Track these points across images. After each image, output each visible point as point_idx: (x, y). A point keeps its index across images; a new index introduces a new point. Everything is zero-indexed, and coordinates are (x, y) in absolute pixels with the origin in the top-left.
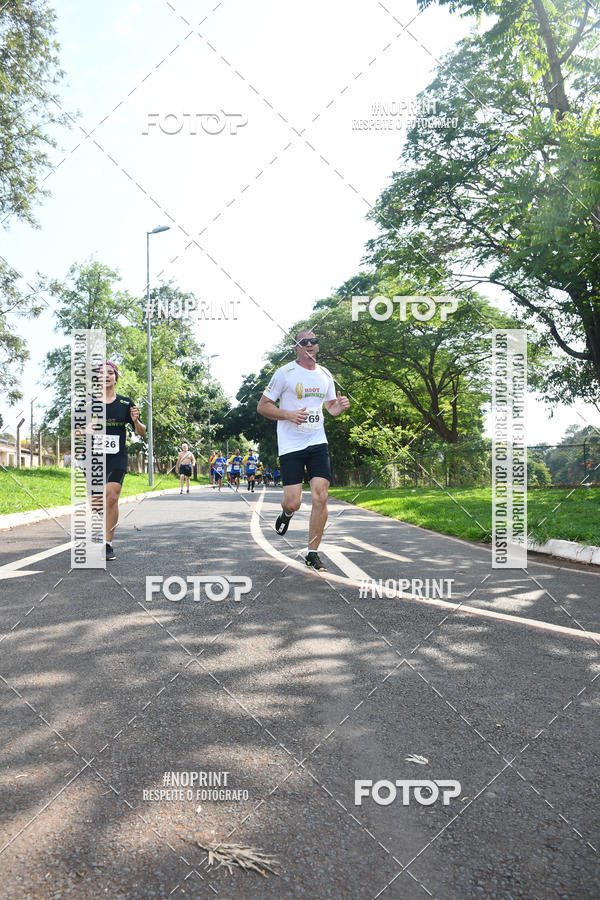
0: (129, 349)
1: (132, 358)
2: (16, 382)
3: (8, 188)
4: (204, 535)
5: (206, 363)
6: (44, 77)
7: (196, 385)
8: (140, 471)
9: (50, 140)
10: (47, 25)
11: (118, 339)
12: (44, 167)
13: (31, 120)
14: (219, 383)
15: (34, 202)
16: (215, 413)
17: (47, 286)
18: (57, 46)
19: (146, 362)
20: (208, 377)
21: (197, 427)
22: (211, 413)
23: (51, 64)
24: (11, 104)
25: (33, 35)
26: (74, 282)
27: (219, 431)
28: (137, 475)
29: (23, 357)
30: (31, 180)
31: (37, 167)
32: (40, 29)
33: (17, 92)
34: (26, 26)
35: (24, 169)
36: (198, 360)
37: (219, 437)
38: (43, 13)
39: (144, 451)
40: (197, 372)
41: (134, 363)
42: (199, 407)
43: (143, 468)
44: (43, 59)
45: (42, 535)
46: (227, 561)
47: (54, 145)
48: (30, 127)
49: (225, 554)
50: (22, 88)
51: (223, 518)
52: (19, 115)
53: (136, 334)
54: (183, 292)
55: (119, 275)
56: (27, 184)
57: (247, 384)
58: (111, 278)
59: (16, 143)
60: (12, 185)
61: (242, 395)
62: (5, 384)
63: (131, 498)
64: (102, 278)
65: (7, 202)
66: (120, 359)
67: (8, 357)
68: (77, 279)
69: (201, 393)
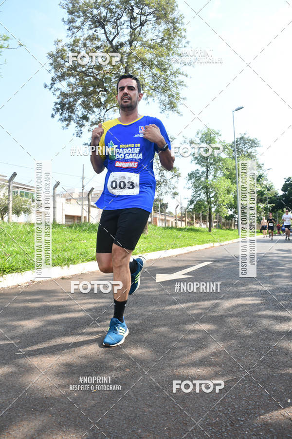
0: (227, 168)
1: (228, 173)
2: (175, 188)
3: (167, 99)
4: (271, 260)
5: (265, 174)
6: (180, 46)
7: (260, 184)
8: (233, 228)
9: (184, 74)
10: (180, 22)
11: (221, 164)
12: (183, 87)
13: (175, 67)
14: (272, 183)
15: (179, 104)
16: (270, 198)
17: (188, 141)
18: (185, 30)
19: (235, 174)
20: (266, 180)
21: (262, 206)
22: (269, 198)
23: (183, 39)
24: (167, 61)
25: (175, 28)
26: (199, 139)
27: (273, 208)
28: (232, 230)
29: (178, 176)
30: (177, 94)
31: (179, 87)
32: (177, 25)
33: (169, 55)
34: (171, 25)
35: (174, 89)
36: (261, 172)
37: (273, 210)
38: (178, 17)
39: (235, 218)
40: (261, 178)
41: (229, 175)
42: (262, 195)
43: (235, 227)
44: (179, 38)
45: (191, 259)
46: (285, 274)
47: (187, 76)
48: (175, 70)
49: (283, 270)
50: (171, 53)
51: (279, 252)
52: (170, 65)
53: (230, 161)
54: (251, 139)
55: (220, 133)
56: (175, 96)
57: (287, 182)
58: (216, 135)
59: (170, 78)
60: (169, 98)
61: (285, 188)
62: (170, 189)
63: (230, 242)
64: (211, 135)
65: (167, 105)
66: (222, 174)
67: (171, 176)
68: (200, 137)
69: (263, 188)
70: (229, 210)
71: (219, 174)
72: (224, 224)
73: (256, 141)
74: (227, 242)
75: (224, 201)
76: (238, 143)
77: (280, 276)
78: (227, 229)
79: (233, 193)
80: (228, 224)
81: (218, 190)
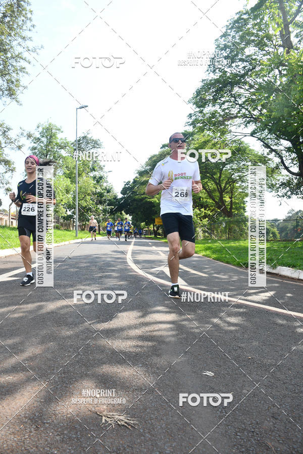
0: (66, 167)
1: (68, 172)
2: (9, 183)
3: (5, 84)
4: (103, 261)
5: (105, 176)
6: (24, 28)
7: (100, 186)
8: (71, 229)
9: (27, 60)
11: (61, 162)
12: (24, 74)
13: (18, 50)
14: (112, 185)
15: (19, 91)
16: (110, 200)
17: (25, 134)
18: (31, 12)
19: (75, 174)
20: (107, 182)
21: (101, 207)
22: (108, 200)
23: (28, 21)
24: (8, 42)
25: (19, 6)
26: (39, 133)
27: (111, 209)
28: (70, 231)
29: (12, 171)
30: (17, 81)
31: (21, 74)
32: (22, 3)
33: (11, 36)
35: (14, 75)
36: (102, 174)
37: (112, 212)
39: (74, 219)
40: (101, 179)
41: (69, 174)
42: (102, 197)
43: (73, 228)
44: (24, 18)
46: (115, 274)
47: (29, 63)
48: (17, 54)
49: (113, 271)
50: (13, 33)
51: (113, 253)
52: (12, 47)
53: (70, 160)
54: (94, 139)
55: (62, 130)
56: (15, 83)
57: (126, 186)
58: (58, 131)
59: (10, 61)
60: (8, 83)
61: (124, 192)
62: (3, 184)
63: (67, 243)
64: (53, 131)
65: (5, 92)
66: (62, 172)
67: (5, 170)
68: (40, 131)
69: (103, 190)
70: (68, 210)
71: (60, 172)
72: (62, 225)
73: (99, 142)
74: (62, 243)
75: (62, 200)
76: (81, 142)
77: (109, 277)
78: (65, 230)
79: (72, 193)
80: (66, 225)
81: (56, 189)
